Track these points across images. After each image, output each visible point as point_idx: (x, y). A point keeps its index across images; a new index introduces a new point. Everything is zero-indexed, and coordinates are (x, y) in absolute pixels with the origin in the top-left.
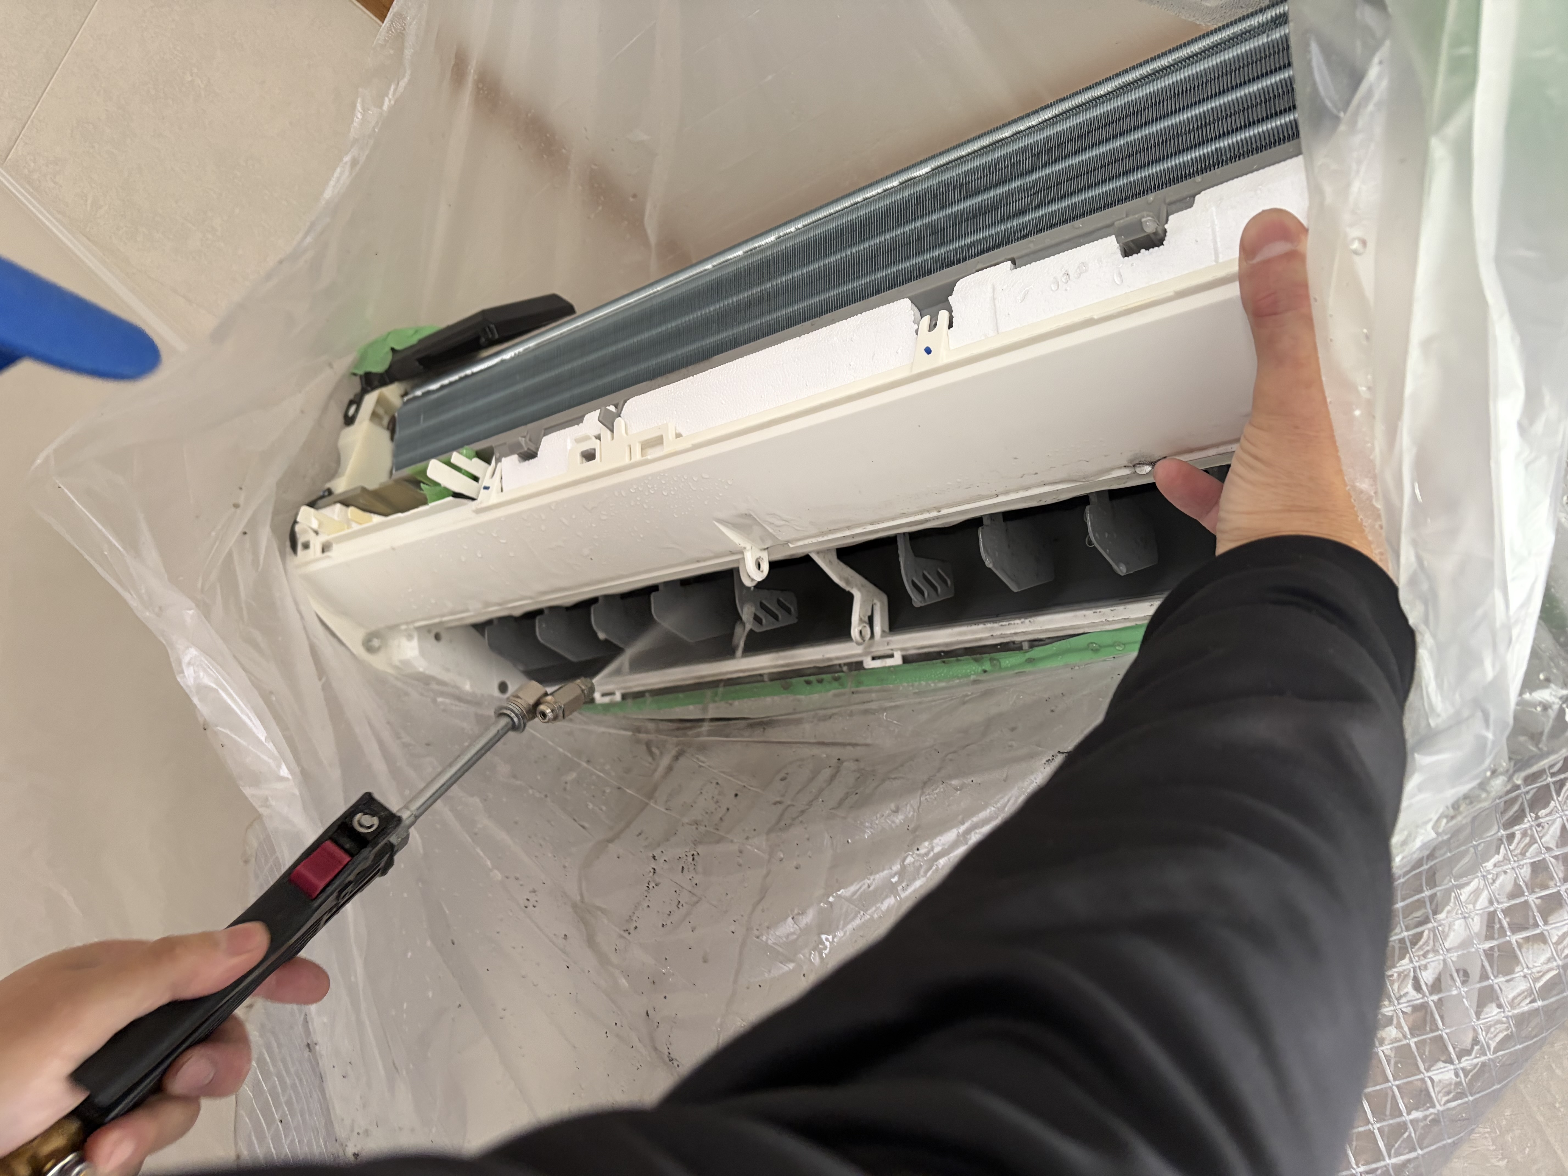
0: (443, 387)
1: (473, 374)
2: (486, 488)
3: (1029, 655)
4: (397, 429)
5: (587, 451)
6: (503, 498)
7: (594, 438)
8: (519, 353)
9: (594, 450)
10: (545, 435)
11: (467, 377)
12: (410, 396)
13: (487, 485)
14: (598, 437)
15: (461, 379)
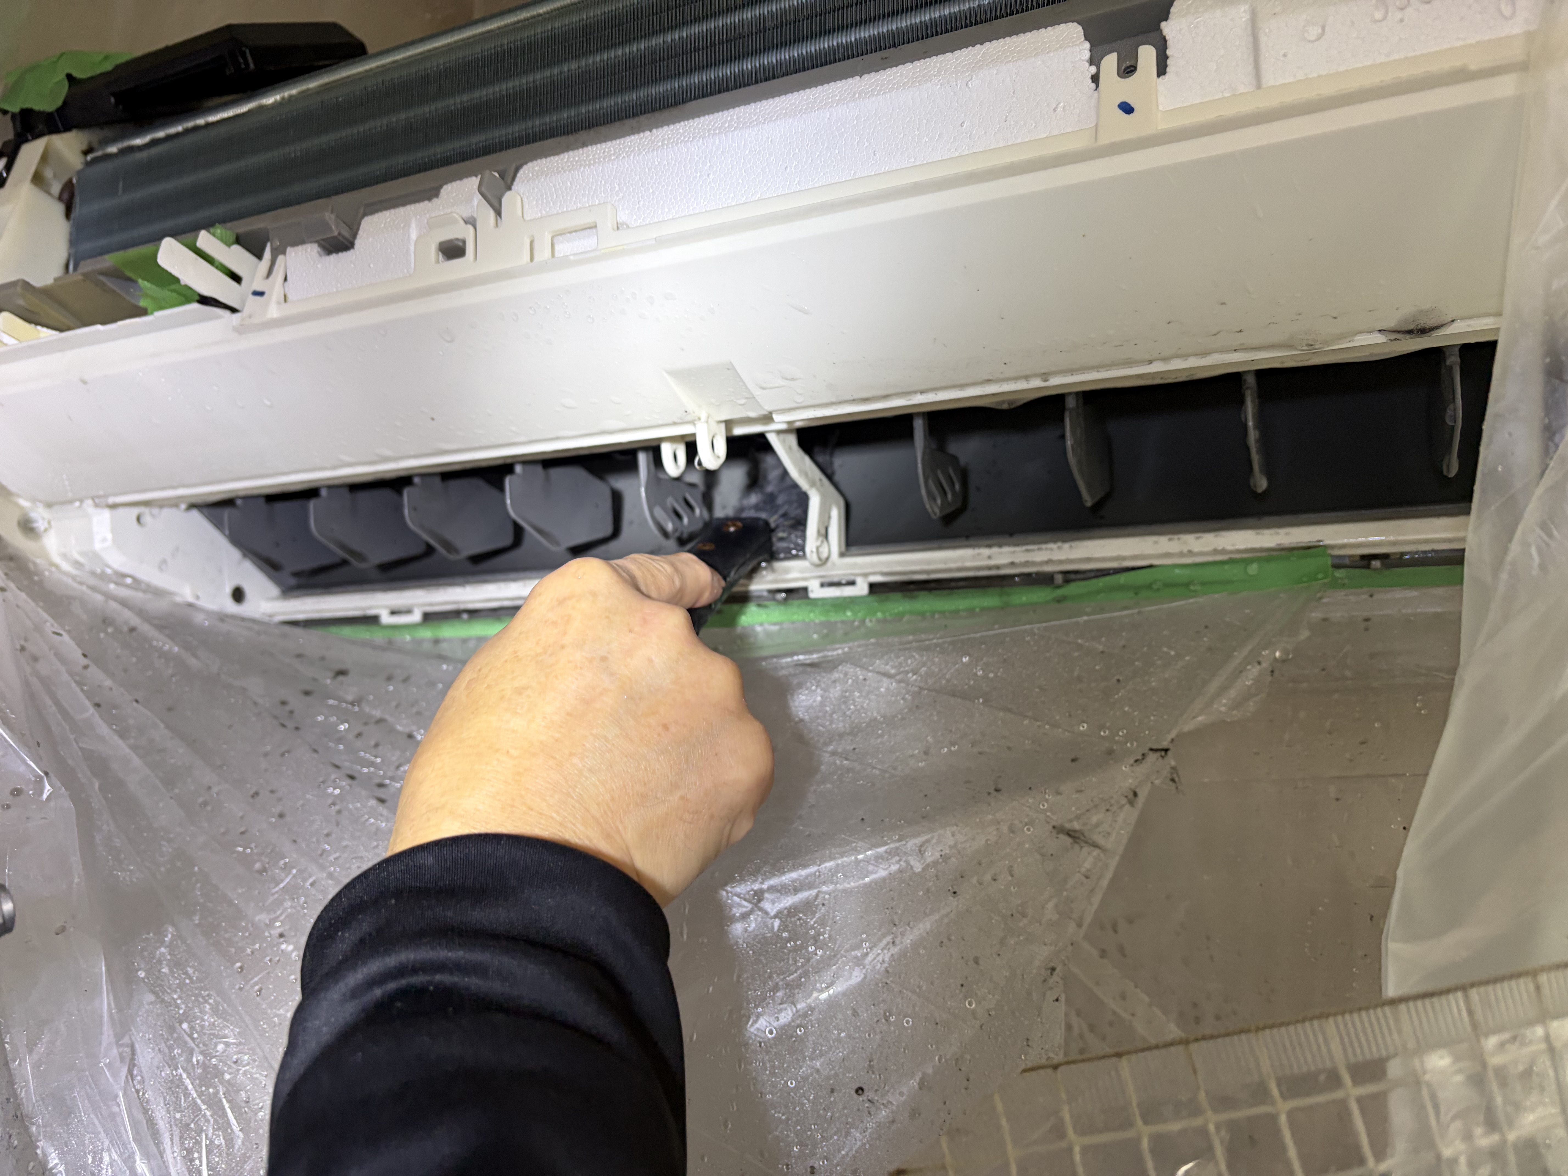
0: (154, 143)
1: (208, 125)
2: (259, 294)
4: (77, 200)
5: (450, 241)
6: (290, 310)
7: (462, 222)
8: (291, 96)
9: (464, 242)
10: (365, 215)
11: (197, 128)
12: (99, 153)
13: (259, 289)
14: (471, 222)
15: (187, 131)
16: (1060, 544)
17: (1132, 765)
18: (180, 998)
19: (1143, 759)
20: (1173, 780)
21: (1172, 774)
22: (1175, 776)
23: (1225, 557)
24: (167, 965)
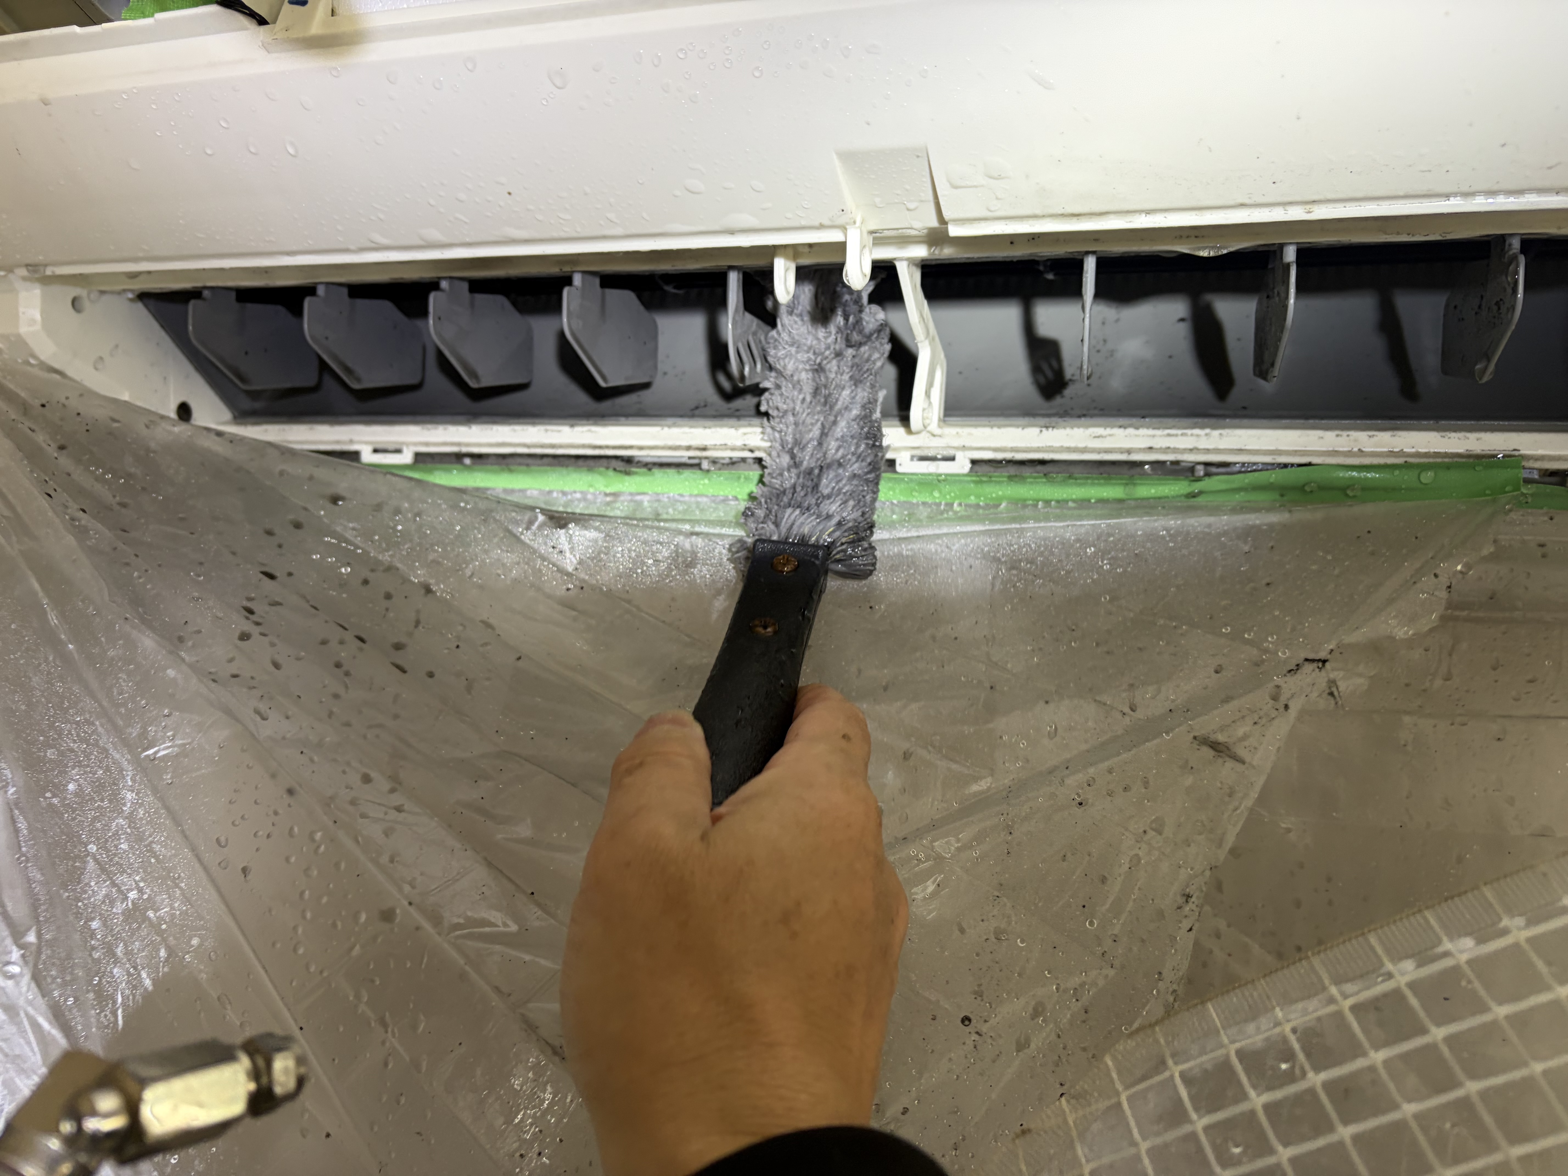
3: (1197, 487)
16: (1207, 431)
17: (1285, 675)
18: (142, 880)
19: (1297, 669)
20: (1331, 694)
21: (1330, 688)
22: (1334, 689)
23: (1400, 461)
24: (127, 840)
